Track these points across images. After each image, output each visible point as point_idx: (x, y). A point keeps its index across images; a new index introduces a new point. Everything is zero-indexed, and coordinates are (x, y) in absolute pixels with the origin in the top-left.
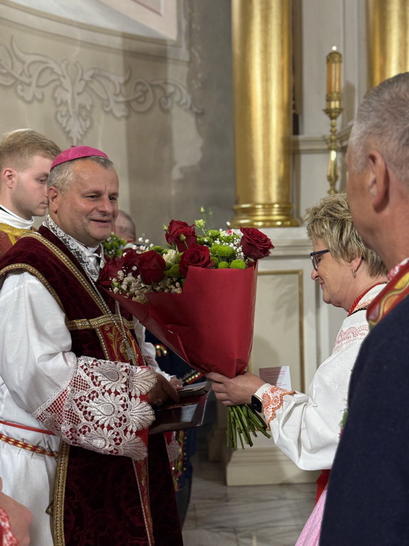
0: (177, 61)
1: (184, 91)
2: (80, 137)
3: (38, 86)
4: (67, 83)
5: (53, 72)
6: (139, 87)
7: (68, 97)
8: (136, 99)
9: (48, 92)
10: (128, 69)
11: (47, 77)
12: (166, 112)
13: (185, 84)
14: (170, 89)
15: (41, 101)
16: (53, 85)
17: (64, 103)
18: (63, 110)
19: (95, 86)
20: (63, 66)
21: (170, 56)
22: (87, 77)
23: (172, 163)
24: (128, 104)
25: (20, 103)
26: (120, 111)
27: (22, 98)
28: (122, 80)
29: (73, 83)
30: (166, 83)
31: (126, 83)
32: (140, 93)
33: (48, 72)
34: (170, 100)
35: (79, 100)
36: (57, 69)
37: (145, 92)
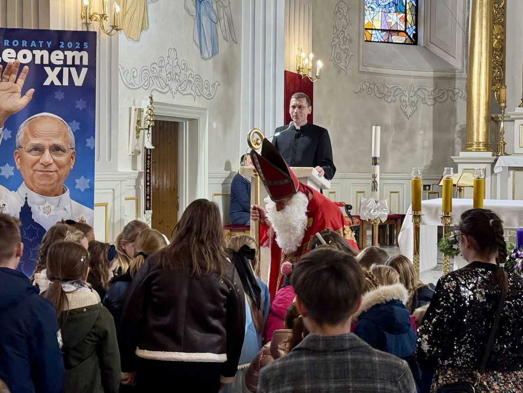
0: (461, 79)
1: (464, 91)
2: (410, 114)
3: (394, 96)
4: (406, 93)
5: (400, 89)
6: (441, 91)
7: (407, 99)
8: (438, 97)
9: (398, 98)
10: (436, 85)
11: (398, 92)
12: (454, 101)
13: (465, 88)
14: (457, 91)
15: (395, 101)
16: (400, 94)
17: (405, 101)
18: (404, 104)
19: (419, 93)
20: (405, 87)
21: (457, 77)
22: (415, 90)
23: (456, 124)
24: (435, 99)
25: (386, 103)
26: (430, 102)
27: (387, 101)
28: (432, 89)
29: (409, 93)
30: (454, 89)
31: (434, 90)
32: (441, 94)
33: (399, 90)
34: (456, 96)
35: (411, 99)
36: (403, 89)
37: (443, 94)
